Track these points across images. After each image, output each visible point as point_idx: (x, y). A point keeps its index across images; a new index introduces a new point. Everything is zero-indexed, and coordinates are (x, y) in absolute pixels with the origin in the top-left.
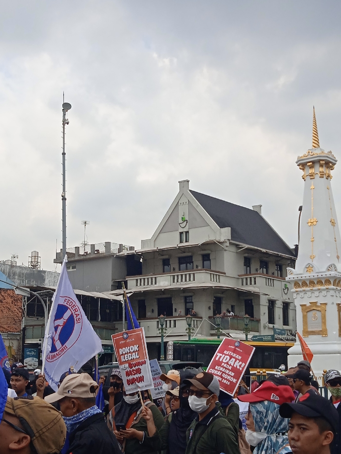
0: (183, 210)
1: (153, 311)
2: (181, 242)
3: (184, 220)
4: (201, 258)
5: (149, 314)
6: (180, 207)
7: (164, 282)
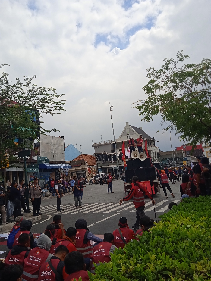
0: (128, 130)
2: (128, 139)
3: (128, 133)
6: (127, 130)
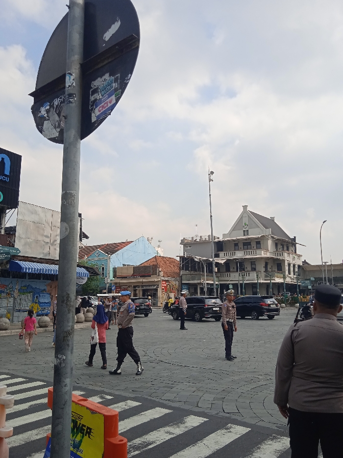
1: (234, 268)
2: (244, 236)
3: (246, 225)
4: (255, 243)
5: (231, 270)
7: (239, 255)
